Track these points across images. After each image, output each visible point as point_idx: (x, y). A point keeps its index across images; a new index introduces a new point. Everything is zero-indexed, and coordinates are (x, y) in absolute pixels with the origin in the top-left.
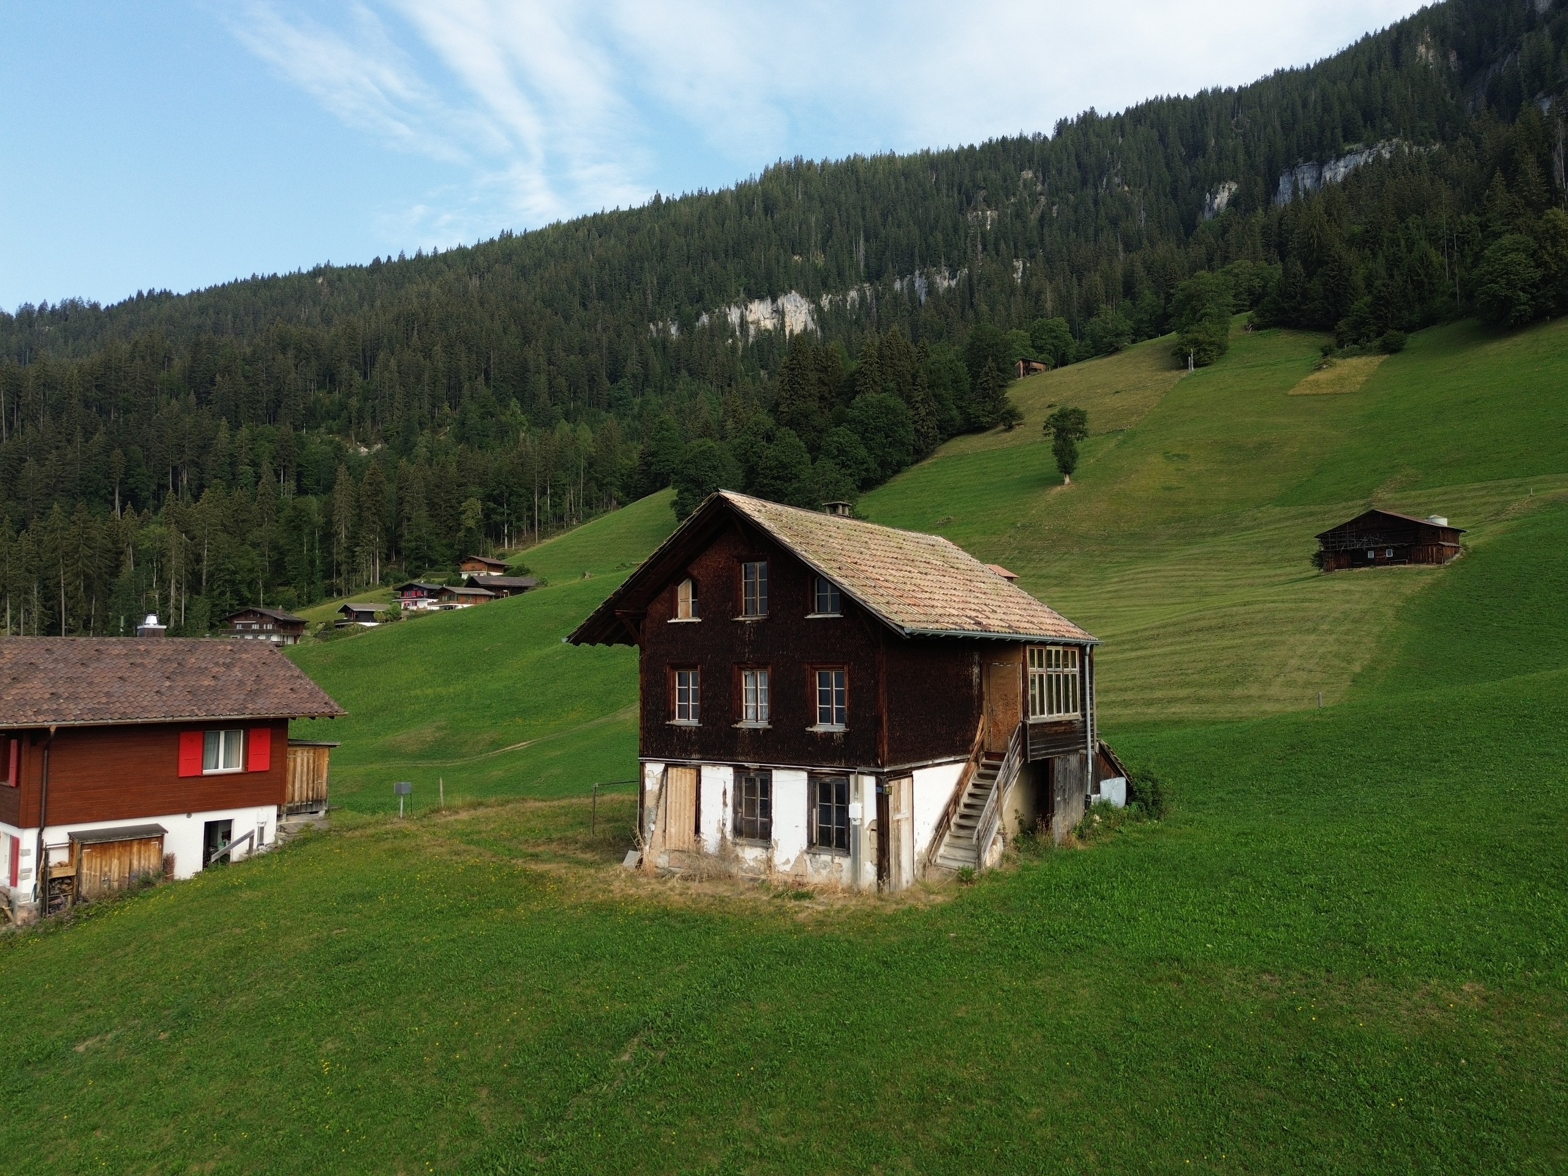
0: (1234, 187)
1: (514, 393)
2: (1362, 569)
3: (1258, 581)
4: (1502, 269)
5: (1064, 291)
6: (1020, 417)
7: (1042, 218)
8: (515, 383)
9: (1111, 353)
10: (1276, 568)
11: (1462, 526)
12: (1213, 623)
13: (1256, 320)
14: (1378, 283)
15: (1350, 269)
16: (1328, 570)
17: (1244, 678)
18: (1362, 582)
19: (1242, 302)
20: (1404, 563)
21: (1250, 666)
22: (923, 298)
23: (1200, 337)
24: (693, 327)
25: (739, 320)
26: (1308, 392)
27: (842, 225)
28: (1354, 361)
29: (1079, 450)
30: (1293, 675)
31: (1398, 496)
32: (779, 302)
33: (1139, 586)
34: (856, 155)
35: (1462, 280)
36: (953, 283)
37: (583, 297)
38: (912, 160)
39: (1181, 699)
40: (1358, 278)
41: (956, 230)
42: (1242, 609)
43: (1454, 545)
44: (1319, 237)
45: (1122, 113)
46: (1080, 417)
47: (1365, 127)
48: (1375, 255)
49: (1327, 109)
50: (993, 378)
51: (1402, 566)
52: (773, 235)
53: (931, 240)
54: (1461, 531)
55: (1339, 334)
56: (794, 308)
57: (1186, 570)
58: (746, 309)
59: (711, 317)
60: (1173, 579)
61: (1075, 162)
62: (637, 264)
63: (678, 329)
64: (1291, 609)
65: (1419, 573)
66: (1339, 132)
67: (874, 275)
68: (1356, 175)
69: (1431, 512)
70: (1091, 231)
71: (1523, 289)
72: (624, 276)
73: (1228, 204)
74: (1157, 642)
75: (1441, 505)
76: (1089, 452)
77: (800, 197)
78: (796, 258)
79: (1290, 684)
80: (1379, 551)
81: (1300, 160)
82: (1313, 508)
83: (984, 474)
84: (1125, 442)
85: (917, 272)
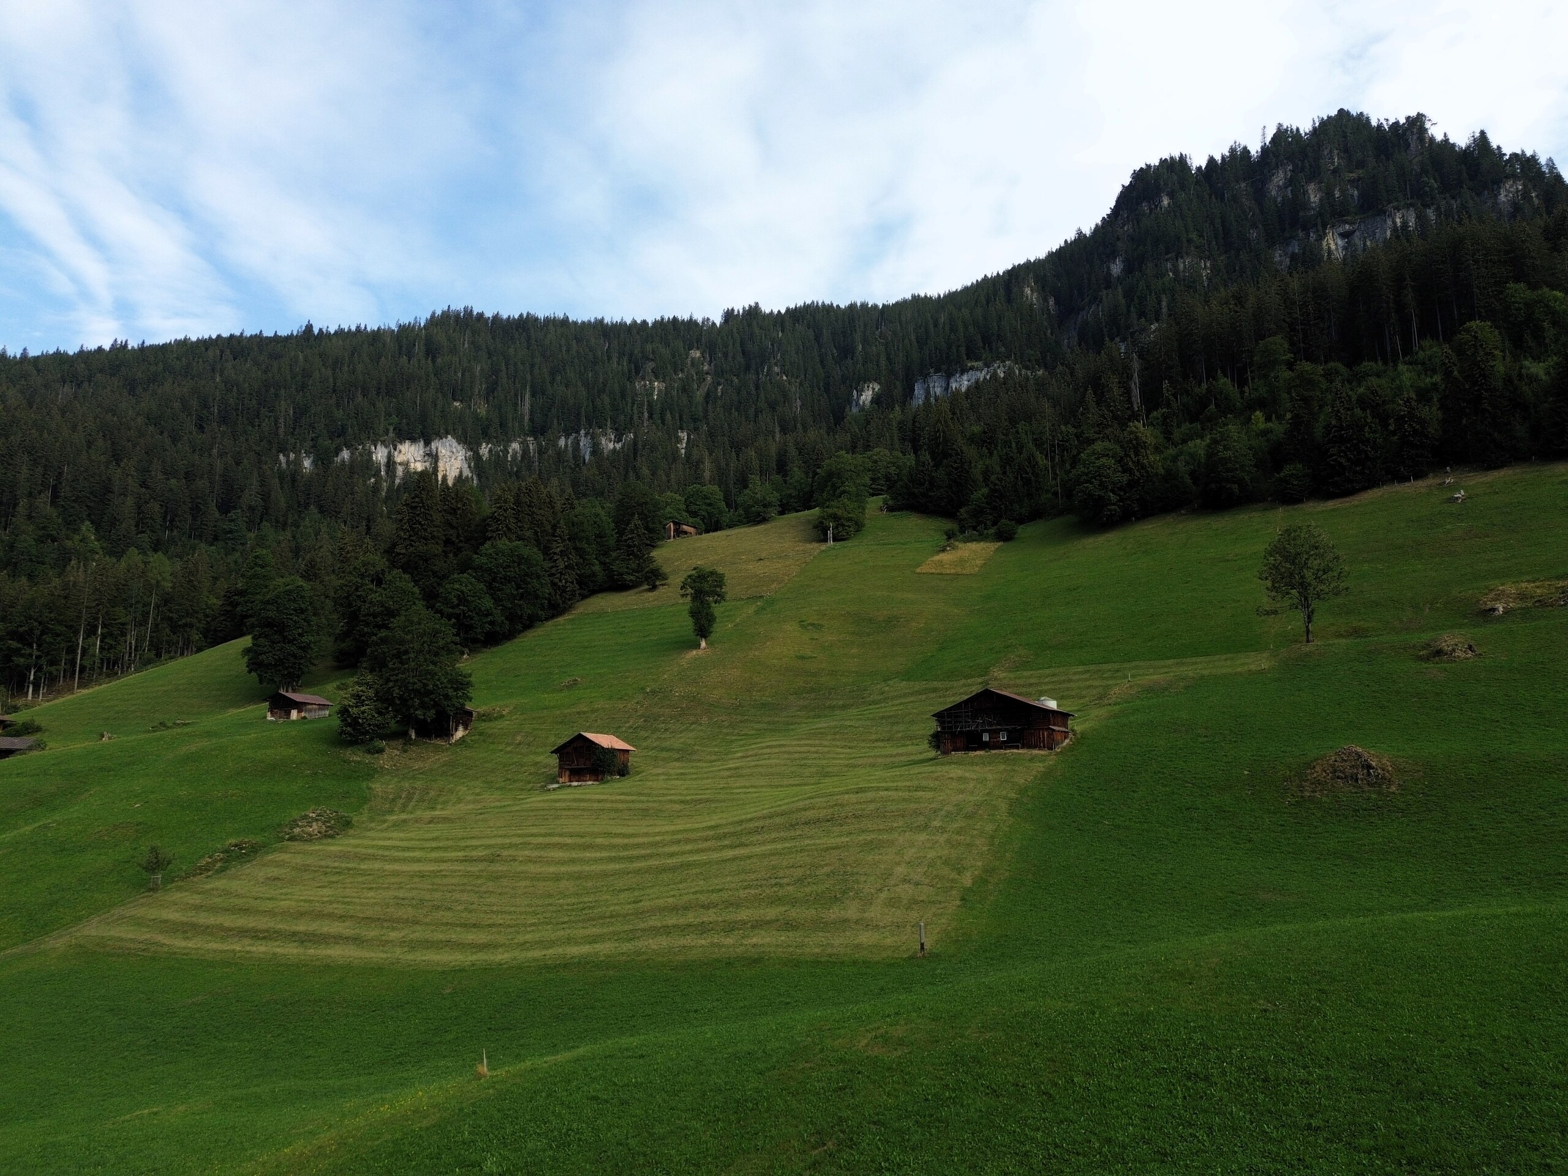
0: (877, 387)
1: (89, 515)
2: (978, 753)
3: (879, 760)
4: (1096, 472)
5: (723, 464)
6: (664, 577)
7: (708, 396)
8: (92, 504)
9: (759, 523)
10: (898, 747)
11: (1069, 709)
12: (822, 813)
13: (890, 502)
14: (993, 478)
15: (970, 463)
16: (945, 753)
17: (844, 892)
18: (977, 768)
19: (879, 487)
20: (1017, 748)
21: (852, 874)
22: (587, 457)
23: (839, 513)
24: (331, 462)
25: (386, 460)
26: (933, 571)
27: (508, 378)
28: (973, 546)
29: (716, 614)
30: (898, 889)
31: (1012, 675)
32: (433, 445)
33: (761, 763)
34: (528, 314)
35: (1062, 480)
36: (618, 446)
37: (200, 418)
38: (586, 326)
39: (769, 922)
40: (977, 471)
41: (623, 396)
42: (853, 798)
43: (1063, 729)
44: (944, 432)
45: (783, 311)
46: (718, 580)
47: (984, 348)
48: (991, 454)
49: (953, 329)
50: (639, 535)
51: (1015, 751)
52: (433, 379)
53: (598, 402)
54: (1070, 715)
55: (962, 520)
56: (448, 453)
57: (811, 745)
58: (395, 449)
59: (352, 454)
60: (796, 756)
61: (739, 349)
62: (272, 390)
63: (313, 462)
64: (904, 800)
65: (1031, 760)
66: (963, 350)
67: (538, 430)
68: (977, 386)
69: (1042, 693)
70: (752, 412)
71: (1112, 491)
72: (254, 402)
73: (872, 402)
74: (759, 837)
75: (1050, 687)
76: (728, 616)
77: (466, 346)
78: (457, 404)
79: (893, 902)
80: (994, 733)
81: (932, 370)
82: (936, 684)
83: (621, 633)
84: (764, 609)
85: (582, 432)
